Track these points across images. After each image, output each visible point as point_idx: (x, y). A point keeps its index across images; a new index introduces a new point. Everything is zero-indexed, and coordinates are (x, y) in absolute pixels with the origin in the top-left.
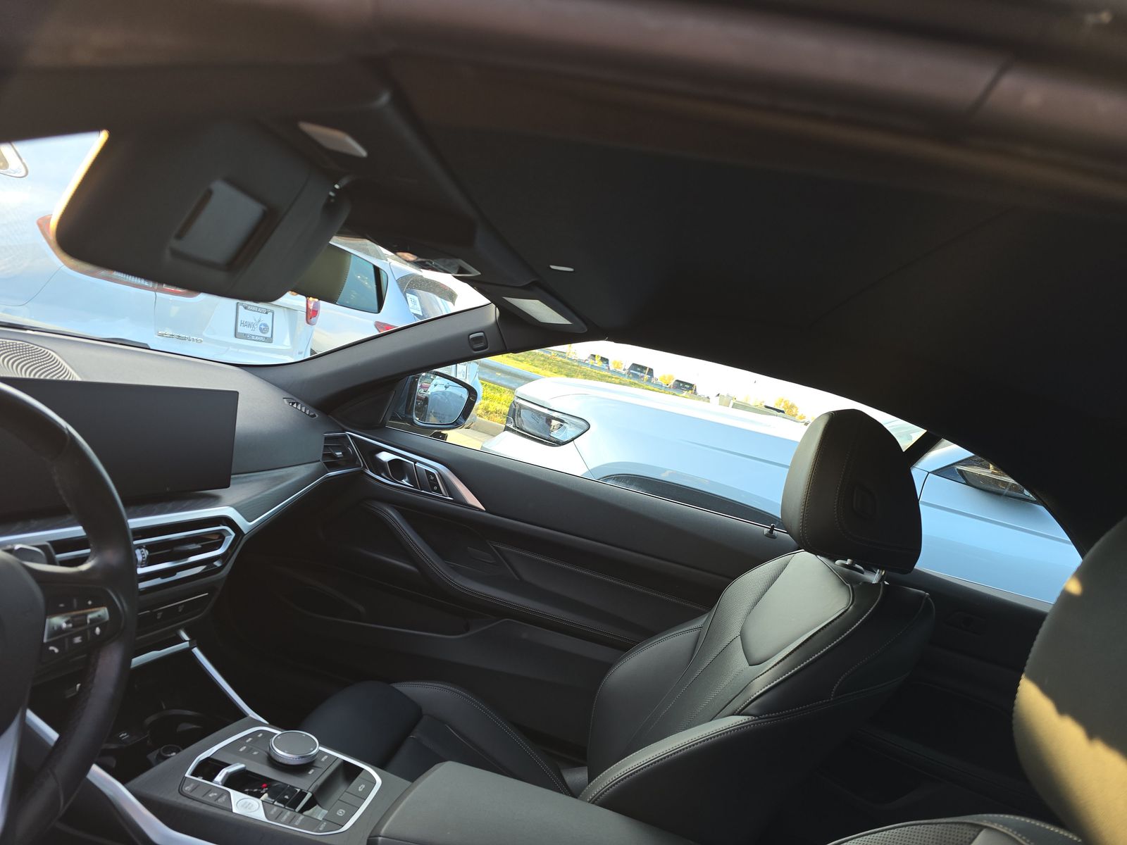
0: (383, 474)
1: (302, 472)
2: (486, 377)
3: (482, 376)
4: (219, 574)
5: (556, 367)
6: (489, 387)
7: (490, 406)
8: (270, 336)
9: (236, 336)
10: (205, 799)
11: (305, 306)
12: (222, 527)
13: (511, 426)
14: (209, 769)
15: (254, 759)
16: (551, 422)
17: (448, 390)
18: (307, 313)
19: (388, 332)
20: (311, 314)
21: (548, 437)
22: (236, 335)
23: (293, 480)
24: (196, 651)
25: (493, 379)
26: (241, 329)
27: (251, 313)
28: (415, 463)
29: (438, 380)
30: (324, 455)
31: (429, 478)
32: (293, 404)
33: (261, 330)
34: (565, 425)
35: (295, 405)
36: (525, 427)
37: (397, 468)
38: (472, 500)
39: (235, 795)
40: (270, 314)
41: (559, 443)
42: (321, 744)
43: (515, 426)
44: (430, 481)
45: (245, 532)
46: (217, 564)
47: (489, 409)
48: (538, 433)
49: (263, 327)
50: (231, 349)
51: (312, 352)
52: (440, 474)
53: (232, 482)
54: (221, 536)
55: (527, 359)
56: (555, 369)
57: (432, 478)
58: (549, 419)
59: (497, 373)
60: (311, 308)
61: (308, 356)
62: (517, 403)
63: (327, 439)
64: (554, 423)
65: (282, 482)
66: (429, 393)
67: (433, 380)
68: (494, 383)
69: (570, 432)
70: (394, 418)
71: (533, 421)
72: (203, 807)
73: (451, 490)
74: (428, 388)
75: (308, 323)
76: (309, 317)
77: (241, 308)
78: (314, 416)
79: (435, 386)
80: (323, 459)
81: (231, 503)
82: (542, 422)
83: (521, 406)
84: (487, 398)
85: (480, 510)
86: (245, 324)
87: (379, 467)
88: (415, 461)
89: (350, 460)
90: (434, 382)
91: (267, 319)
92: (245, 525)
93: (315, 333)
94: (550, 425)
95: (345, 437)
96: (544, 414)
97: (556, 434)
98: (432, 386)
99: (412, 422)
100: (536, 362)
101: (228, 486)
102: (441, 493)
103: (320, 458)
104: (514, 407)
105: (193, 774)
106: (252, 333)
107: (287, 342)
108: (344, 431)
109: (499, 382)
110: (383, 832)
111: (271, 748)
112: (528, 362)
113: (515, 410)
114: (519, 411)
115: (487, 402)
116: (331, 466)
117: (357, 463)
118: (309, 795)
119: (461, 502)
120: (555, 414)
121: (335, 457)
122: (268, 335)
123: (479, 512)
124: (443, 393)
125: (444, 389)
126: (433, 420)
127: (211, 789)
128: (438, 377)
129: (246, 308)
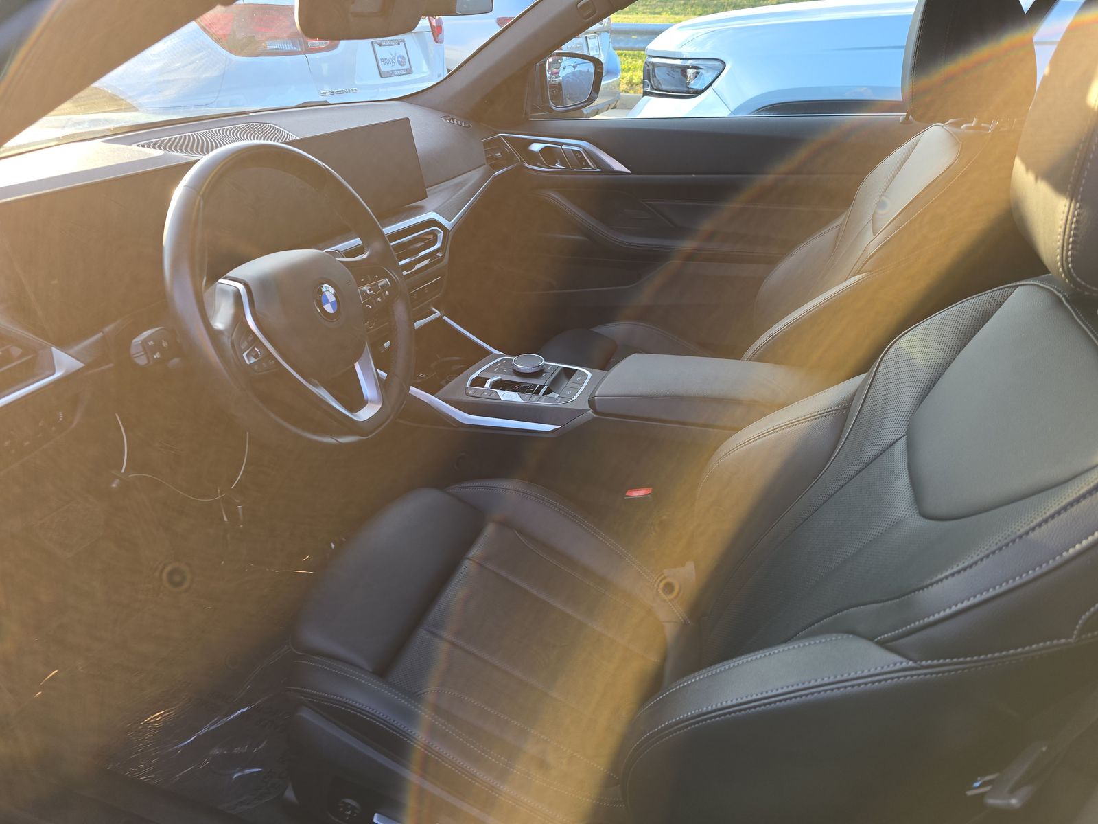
0: (538, 164)
1: (475, 175)
2: (622, 45)
3: (617, 46)
4: (443, 262)
5: (700, 8)
6: (629, 55)
7: (634, 77)
8: (409, 67)
9: (381, 77)
10: (482, 396)
11: (429, 25)
12: (433, 228)
13: (648, 89)
14: (479, 382)
15: (505, 373)
16: (686, 72)
17: (577, 69)
18: (432, 32)
19: (508, 26)
20: (437, 31)
21: (686, 89)
22: (382, 75)
23: (469, 184)
24: (445, 318)
25: (629, 45)
26: (384, 68)
27: (388, 49)
28: (562, 146)
29: (566, 61)
30: (487, 159)
31: (576, 156)
32: (450, 120)
33: (400, 63)
34: (701, 71)
35: (452, 121)
36: (664, 87)
37: (549, 154)
38: (618, 166)
39: (500, 392)
40: (402, 43)
41: (698, 93)
42: (546, 360)
43: (652, 88)
44: (578, 159)
45: (450, 229)
46: (439, 255)
47: (634, 81)
48: (673, 88)
49: (400, 59)
50: (381, 90)
51: (449, 70)
52: (585, 150)
53: (428, 193)
54: (434, 233)
55: (666, 9)
56: (699, 10)
57: (579, 155)
58: (684, 69)
59: (633, 37)
60: (435, 25)
61: (447, 74)
62: (650, 62)
63: (486, 144)
64: (690, 72)
65: (463, 187)
66: (561, 78)
67: (560, 63)
68: (632, 49)
69: (707, 76)
70: (534, 110)
71: (668, 77)
72: (483, 400)
73: (598, 162)
74: (558, 73)
75: (437, 42)
76: (436, 36)
77: (376, 46)
78: (469, 126)
79: (564, 68)
80: (487, 162)
81: (433, 208)
82: (678, 75)
83: (654, 64)
84: (629, 70)
85: (627, 173)
86: (386, 61)
87: (533, 157)
88: (562, 144)
89: (509, 159)
90: (562, 65)
91: (400, 50)
92: (448, 224)
93: (446, 51)
94: (686, 77)
95: (499, 138)
96: (677, 66)
97: (695, 84)
98: (561, 69)
99: (550, 109)
100: (676, 9)
101: (426, 197)
102: (590, 167)
103: (485, 162)
104: (647, 68)
105: (471, 386)
106: (394, 69)
107: (425, 68)
108: (497, 133)
109: (637, 46)
110: (596, 394)
111: (513, 365)
112: (667, 12)
113: (649, 70)
114: (654, 71)
115: (630, 74)
116: (495, 167)
117: (515, 159)
118: (546, 387)
119: (609, 171)
120: (689, 63)
121: (497, 159)
122: (407, 66)
123: (627, 176)
124: (574, 74)
125: (572, 70)
126: (570, 103)
127: (485, 391)
128: (564, 58)
129: (380, 45)
